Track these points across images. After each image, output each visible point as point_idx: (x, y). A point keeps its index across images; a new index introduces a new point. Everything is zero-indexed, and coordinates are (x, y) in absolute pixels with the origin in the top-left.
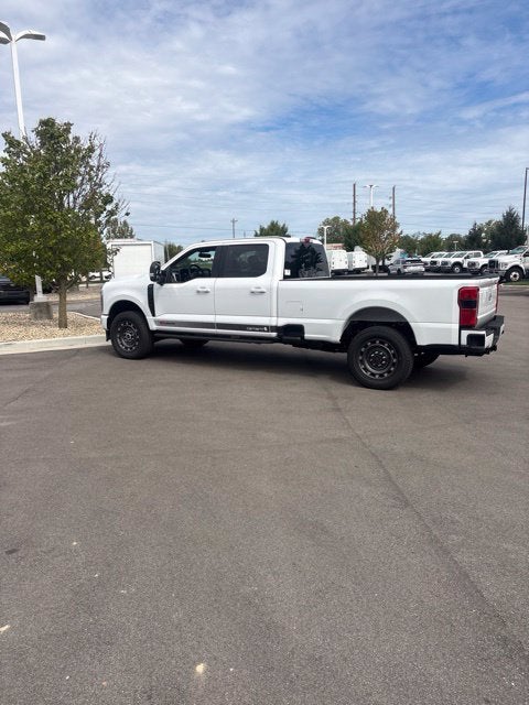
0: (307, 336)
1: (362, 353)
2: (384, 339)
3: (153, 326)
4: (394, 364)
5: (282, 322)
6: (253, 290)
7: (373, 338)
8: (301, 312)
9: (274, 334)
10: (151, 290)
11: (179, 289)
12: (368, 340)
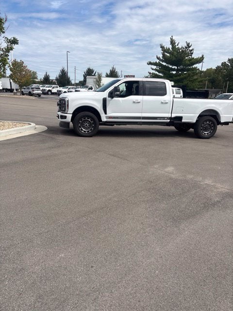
0: (183, 121)
1: (202, 126)
2: (210, 121)
3: (104, 119)
4: (212, 130)
5: (174, 115)
6: (163, 102)
8: (183, 112)
9: (169, 121)
10: (105, 101)
11: (122, 100)
12: (205, 121)
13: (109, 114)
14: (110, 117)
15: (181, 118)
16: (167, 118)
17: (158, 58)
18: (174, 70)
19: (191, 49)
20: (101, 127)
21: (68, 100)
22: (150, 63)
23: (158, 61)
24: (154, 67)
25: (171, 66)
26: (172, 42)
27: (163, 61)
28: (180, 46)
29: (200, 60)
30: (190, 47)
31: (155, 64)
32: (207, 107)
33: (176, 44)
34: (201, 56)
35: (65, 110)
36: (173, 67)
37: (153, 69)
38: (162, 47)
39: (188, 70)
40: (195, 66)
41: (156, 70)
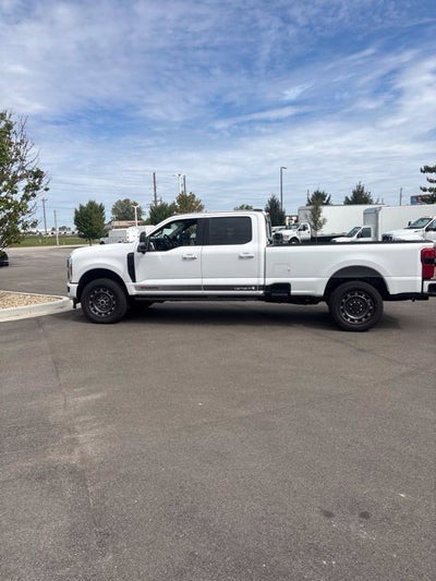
0: (293, 292)
1: (342, 304)
2: (361, 291)
3: (132, 291)
4: (370, 311)
5: (270, 281)
6: (241, 255)
7: (352, 291)
8: (289, 273)
9: (261, 292)
10: (131, 258)
11: (163, 256)
12: (347, 292)
13: (141, 281)
14: (143, 288)
15: (287, 286)
16: (255, 286)
21: (71, 261)
32: (348, 262)
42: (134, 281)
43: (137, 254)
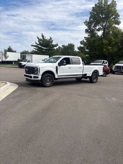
0: (87, 75)
3: (56, 77)
5: (84, 73)
8: (87, 72)
9: (82, 76)
11: (64, 67)
12: (94, 75)
14: (59, 76)
17: (36, 43)
18: (45, 49)
19: (52, 40)
20: (55, 81)
21: (39, 68)
22: (32, 46)
23: (36, 45)
24: (35, 48)
25: (43, 48)
26: (43, 36)
27: (39, 45)
28: (46, 38)
29: (56, 45)
30: (51, 39)
31: (35, 46)
33: (45, 37)
34: (56, 44)
35: (37, 73)
36: (44, 48)
37: (34, 49)
38: (38, 38)
39: (51, 50)
40: (54, 48)
41: (36, 49)
42: (57, 74)
43: (58, 67)
